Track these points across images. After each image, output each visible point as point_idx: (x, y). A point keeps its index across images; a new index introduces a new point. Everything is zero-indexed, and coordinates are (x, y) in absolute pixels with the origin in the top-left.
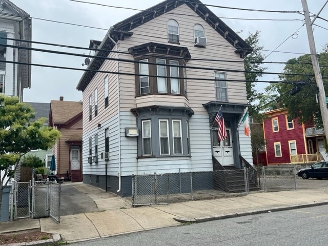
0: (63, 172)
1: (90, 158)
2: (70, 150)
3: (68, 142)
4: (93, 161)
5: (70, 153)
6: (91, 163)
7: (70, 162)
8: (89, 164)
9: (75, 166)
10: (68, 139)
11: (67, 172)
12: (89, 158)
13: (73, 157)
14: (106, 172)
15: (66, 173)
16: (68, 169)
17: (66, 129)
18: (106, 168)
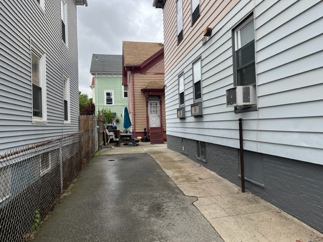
0: (140, 129)
1: (181, 110)
2: (147, 102)
3: (144, 91)
4: (188, 114)
5: (147, 106)
6: (183, 118)
7: (148, 117)
8: (178, 120)
9: (154, 122)
10: (144, 87)
11: (145, 129)
12: (178, 110)
13: (151, 111)
14: (241, 140)
15: (143, 131)
16: (146, 126)
17: (141, 73)
18: (241, 130)
